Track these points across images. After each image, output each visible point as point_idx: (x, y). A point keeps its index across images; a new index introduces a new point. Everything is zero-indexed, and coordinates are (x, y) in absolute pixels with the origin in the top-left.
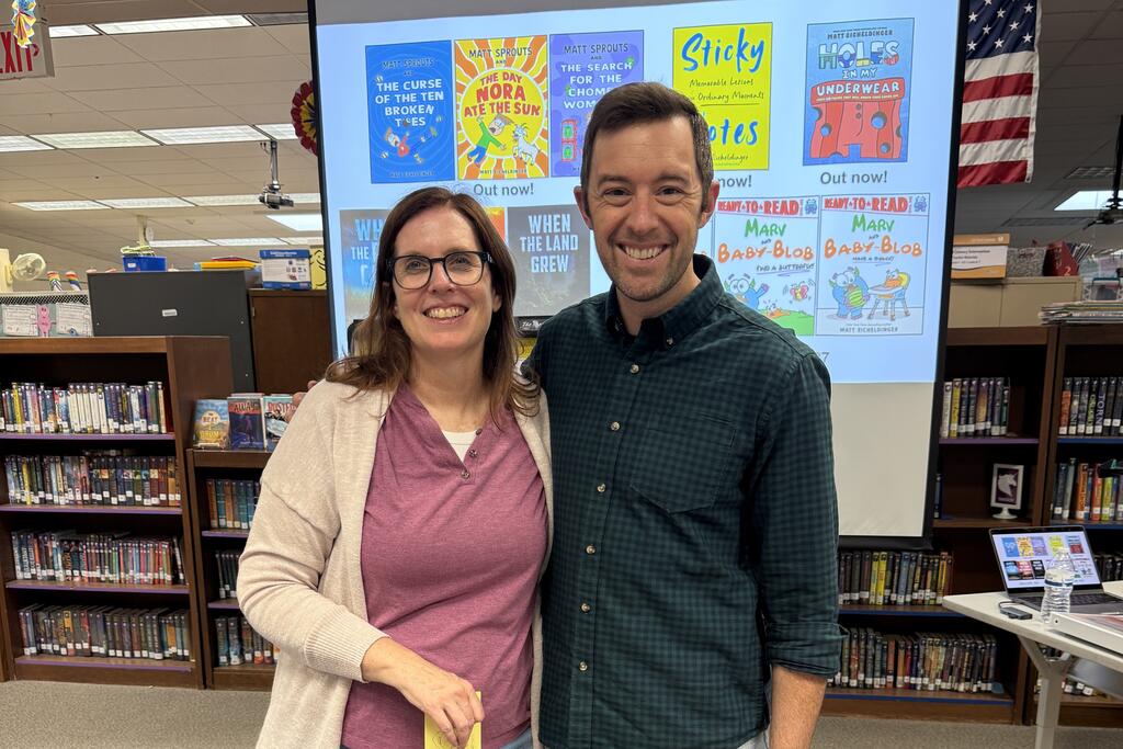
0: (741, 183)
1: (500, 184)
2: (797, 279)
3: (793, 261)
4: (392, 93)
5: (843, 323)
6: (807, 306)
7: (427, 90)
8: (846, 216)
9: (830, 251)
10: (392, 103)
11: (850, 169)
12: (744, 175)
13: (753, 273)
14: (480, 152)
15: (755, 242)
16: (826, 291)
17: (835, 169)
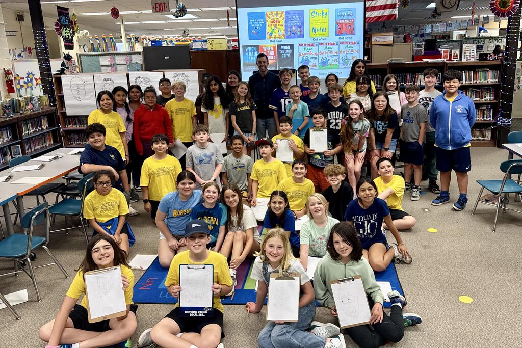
0: (323, 39)
1: (275, 40)
2: (335, 58)
3: (334, 54)
4: (253, 22)
5: (345, 66)
6: (337, 63)
7: (260, 21)
8: (344, 46)
9: (341, 52)
10: (253, 24)
11: (344, 36)
12: (324, 38)
13: (326, 57)
14: (271, 34)
15: (327, 51)
16: (341, 60)
17: (342, 37)
